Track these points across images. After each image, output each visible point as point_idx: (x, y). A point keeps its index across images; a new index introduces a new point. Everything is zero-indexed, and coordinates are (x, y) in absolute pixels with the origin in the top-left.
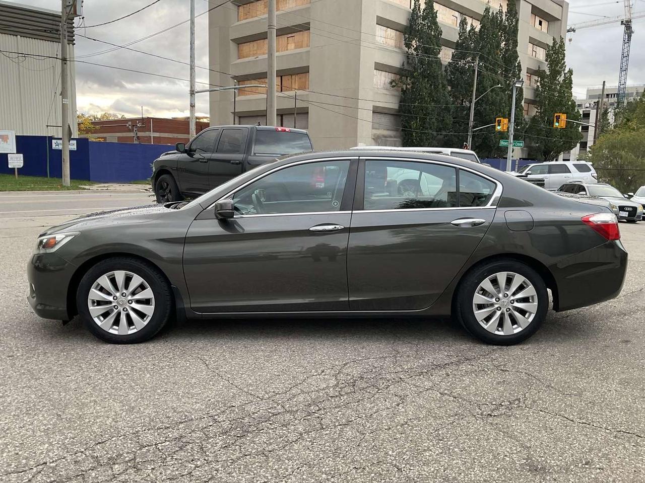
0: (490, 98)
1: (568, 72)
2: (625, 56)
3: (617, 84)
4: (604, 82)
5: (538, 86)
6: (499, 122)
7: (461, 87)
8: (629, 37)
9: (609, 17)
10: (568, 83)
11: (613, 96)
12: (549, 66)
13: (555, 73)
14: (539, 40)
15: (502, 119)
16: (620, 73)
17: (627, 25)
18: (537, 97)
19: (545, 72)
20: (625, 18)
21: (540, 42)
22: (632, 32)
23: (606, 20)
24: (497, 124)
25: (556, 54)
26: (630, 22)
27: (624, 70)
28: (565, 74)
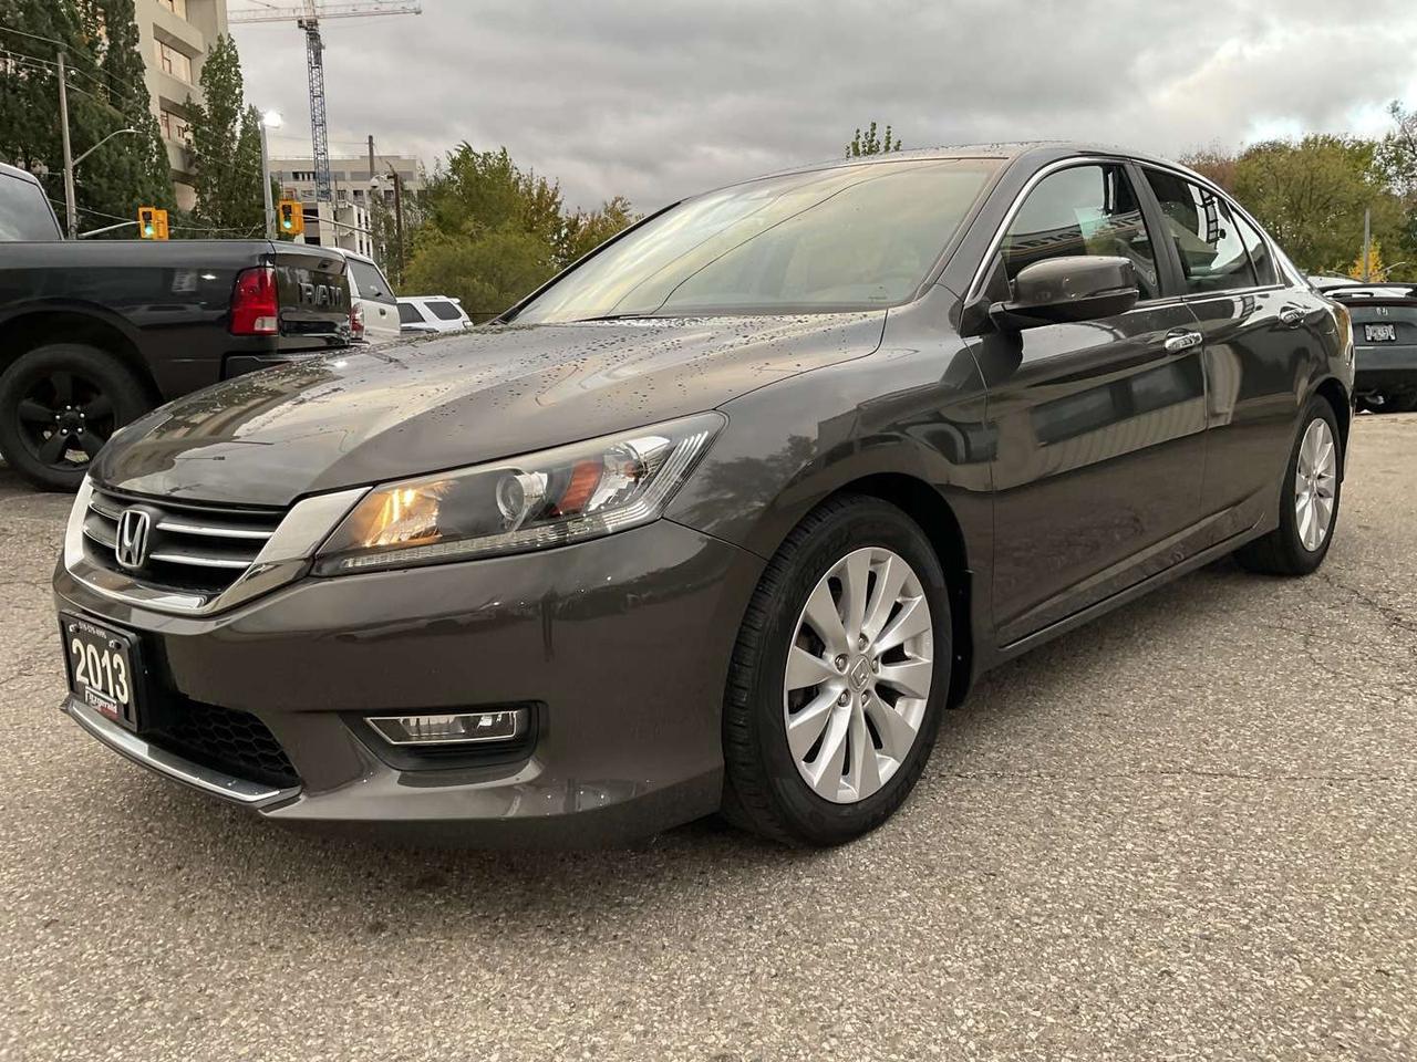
0: (103, 158)
1: (249, 113)
2: (317, 95)
3: (311, 154)
4: (371, 138)
5: (189, 141)
6: (148, 218)
7: (23, 127)
8: (318, 55)
9: (275, 8)
10: (254, 138)
11: (306, 177)
12: (207, 96)
13: (223, 115)
14: (174, 34)
15: (152, 210)
16: (314, 130)
17: (311, 29)
18: (190, 164)
19: (202, 111)
20: (305, 15)
21: (176, 38)
22: (321, 47)
23: (274, 13)
24: (141, 222)
25: (221, 71)
26: (316, 24)
27: (319, 123)
28: (243, 117)
